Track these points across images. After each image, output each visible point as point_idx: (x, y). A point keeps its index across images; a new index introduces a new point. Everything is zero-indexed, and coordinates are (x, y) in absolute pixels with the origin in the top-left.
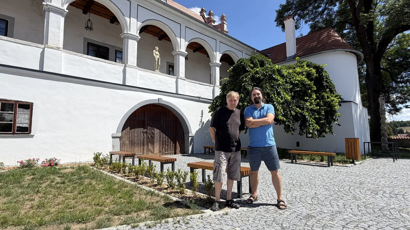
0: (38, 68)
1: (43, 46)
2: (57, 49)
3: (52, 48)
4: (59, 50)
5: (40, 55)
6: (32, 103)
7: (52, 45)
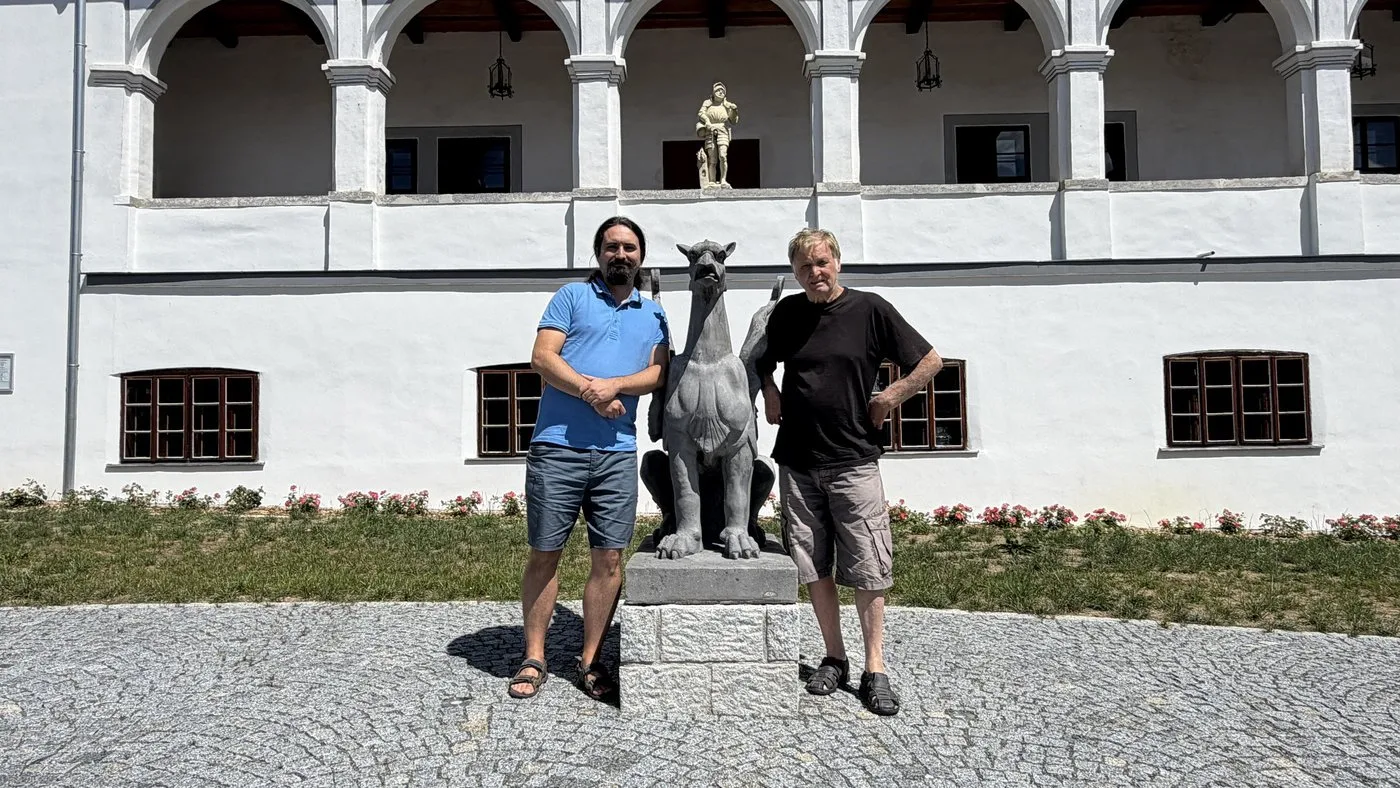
0: (1297, 250)
1: (1304, 180)
2: (1345, 177)
3: (1333, 179)
4: (1353, 178)
5: (1299, 210)
6: (1306, 355)
7: (1332, 170)
